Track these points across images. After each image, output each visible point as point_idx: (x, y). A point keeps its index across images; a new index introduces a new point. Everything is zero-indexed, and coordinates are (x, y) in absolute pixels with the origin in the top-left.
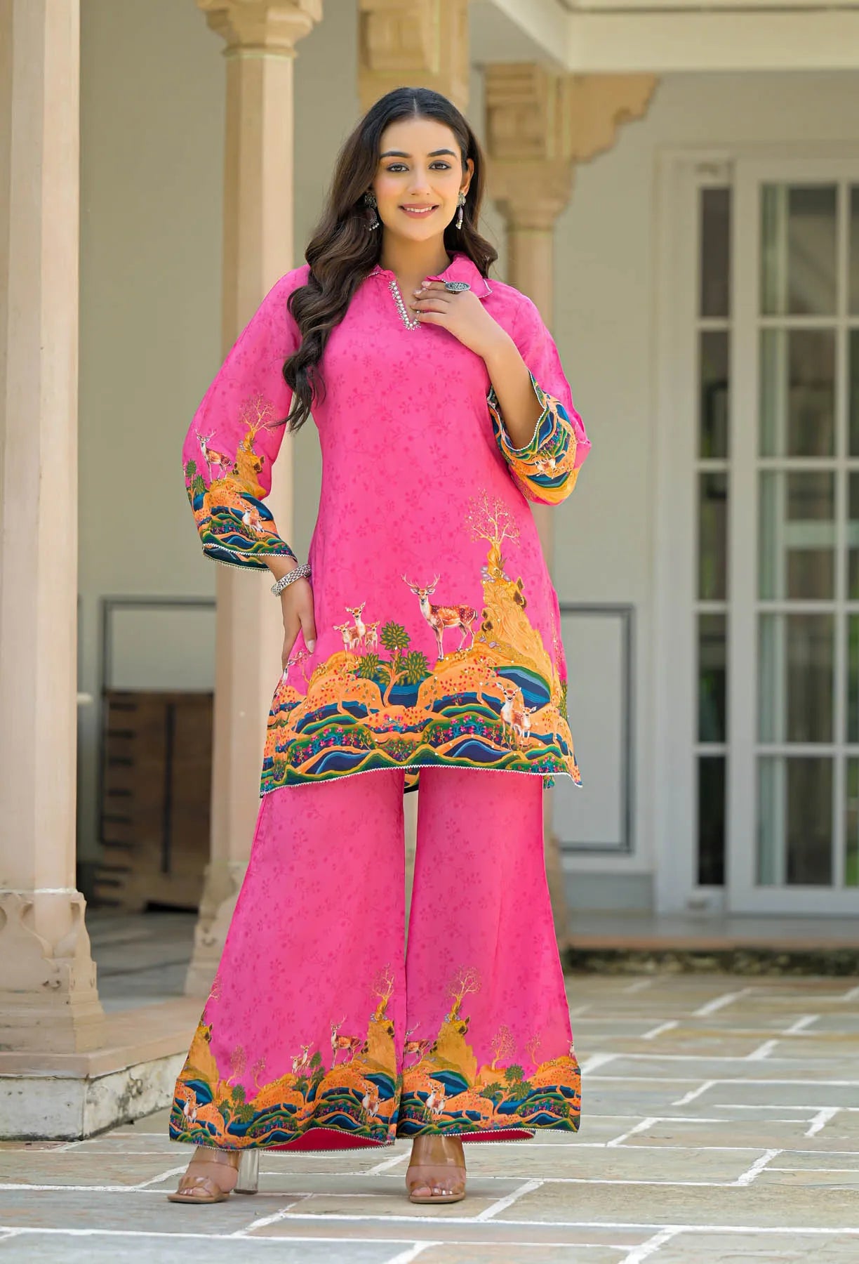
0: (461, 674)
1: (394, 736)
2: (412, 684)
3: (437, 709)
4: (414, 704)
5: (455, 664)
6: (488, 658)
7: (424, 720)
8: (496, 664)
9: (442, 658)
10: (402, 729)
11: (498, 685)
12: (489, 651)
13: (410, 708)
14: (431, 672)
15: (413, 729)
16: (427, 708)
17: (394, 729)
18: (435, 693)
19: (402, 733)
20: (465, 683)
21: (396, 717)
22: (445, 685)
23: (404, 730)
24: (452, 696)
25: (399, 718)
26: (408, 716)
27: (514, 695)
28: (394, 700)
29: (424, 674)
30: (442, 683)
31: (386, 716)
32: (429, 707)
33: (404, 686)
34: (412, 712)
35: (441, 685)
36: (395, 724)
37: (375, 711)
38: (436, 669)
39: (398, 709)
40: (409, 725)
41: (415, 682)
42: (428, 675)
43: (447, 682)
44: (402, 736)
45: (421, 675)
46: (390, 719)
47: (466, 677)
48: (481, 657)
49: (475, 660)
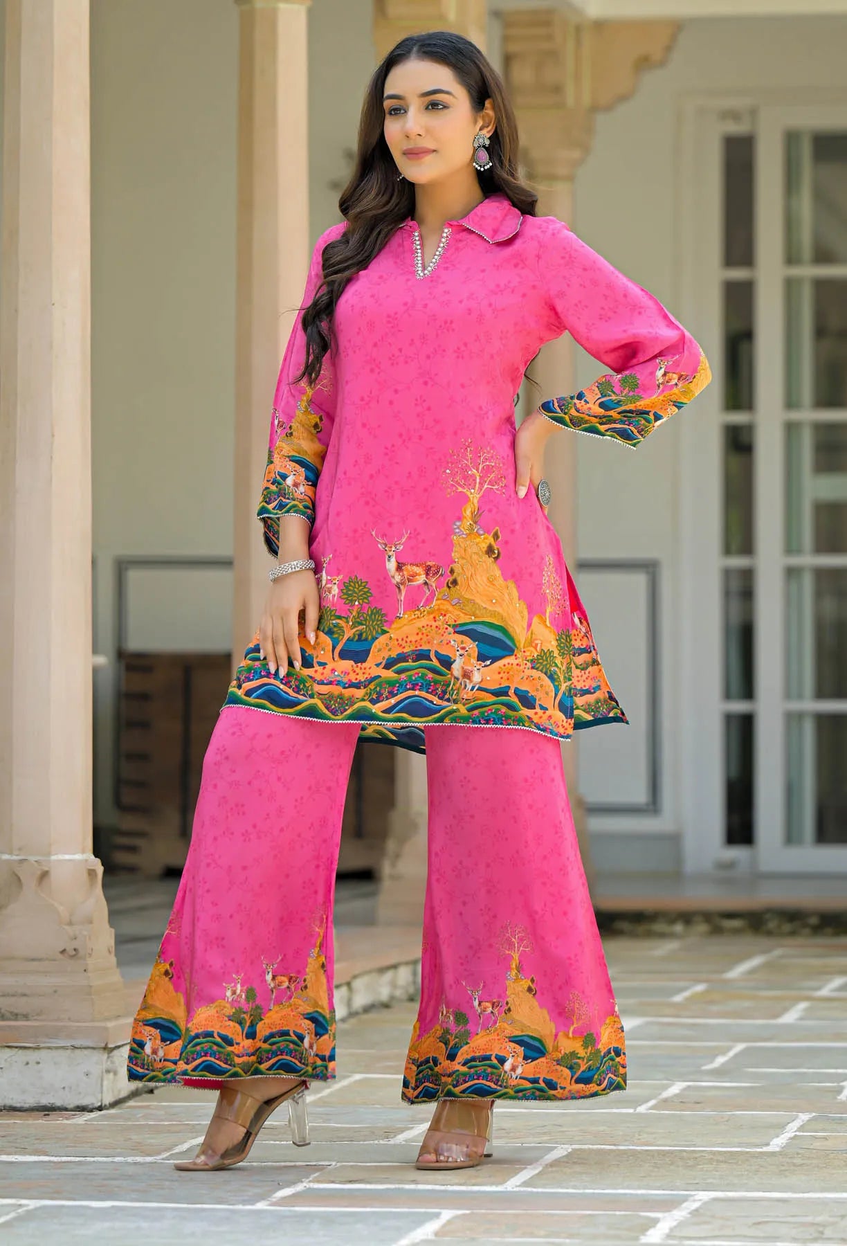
0: (418, 631)
1: (336, 690)
2: (366, 639)
3: (387, 667)
4: (364, 661)
5: (415, 621)
6: (448, 616)
7: (371, 677)
8: (455, 621)
9: (401, 616)
10: (346, 684)
11: (452, 642)
12: (451, 608)
13: (359, 664)
14: (388, 630)
15: (357, 686)
16: (378, 665)
17: (338, 683)
18: (390, 650)
19: (345, 688)
20: (421, 639)
21: (342, 672)
22: (400, 642)
23: (347, 686)
24: (406, 653)
25: (346, 673)
26: (354, 672)
27: (467, 651)
28: (344, 655)
29: (379, 630)
30: (397, 640)
31: (333, 670)
32: (381, 663)
33: (357, 641)
34: (361, 668)
35: (396, 643)
36: (338, 678)
37: (323, 664)
38: (393, 626)
39: (348, 664)
40: (354, 681)
41: (370, 637)
42: (384, 632)
43: (403, 640)
44: (344, 691)
45: (377, 632)
46: (336, 673)
47: (423, 634)
48: (442, 614)
49: (434, 618)
